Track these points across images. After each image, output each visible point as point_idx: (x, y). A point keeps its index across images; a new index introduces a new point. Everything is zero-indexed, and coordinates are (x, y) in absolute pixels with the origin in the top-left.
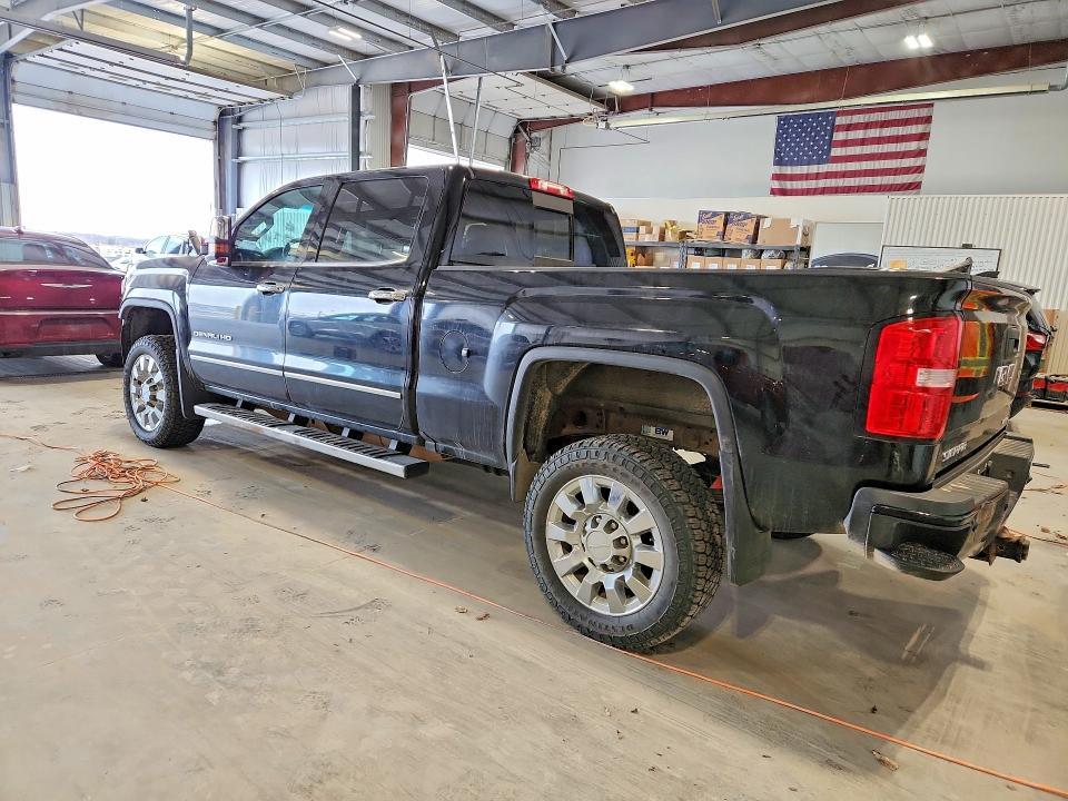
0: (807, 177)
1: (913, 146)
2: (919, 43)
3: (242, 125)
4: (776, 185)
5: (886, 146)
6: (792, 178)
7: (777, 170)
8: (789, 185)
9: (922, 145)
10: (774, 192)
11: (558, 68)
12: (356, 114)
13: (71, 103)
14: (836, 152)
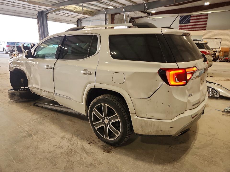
0: (186, 26)
1: (205, 20)
2: (207, 4)
3: (82, 22)
4: (180, 28)
5: (200, 20)
6: (183, 26)
7: (180, 25)
8: (182, 27)
9: (207, 19)
10: (179, 29)
11: (146, 11)
12: (106, 19)
13: (56, 20)
14: (191, 21)
